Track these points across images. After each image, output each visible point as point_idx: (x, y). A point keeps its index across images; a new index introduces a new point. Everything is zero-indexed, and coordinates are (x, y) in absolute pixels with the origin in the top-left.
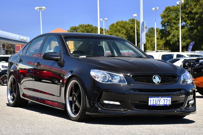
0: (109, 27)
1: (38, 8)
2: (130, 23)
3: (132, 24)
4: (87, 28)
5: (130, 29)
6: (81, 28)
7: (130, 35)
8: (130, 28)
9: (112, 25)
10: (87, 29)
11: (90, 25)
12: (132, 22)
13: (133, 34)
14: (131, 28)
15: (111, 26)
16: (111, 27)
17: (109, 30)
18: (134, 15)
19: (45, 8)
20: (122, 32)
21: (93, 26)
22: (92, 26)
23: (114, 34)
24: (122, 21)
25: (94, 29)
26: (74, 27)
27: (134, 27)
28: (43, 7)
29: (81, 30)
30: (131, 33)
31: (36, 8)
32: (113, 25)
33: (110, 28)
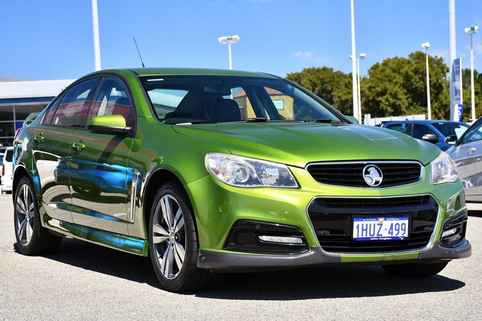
0: (368, 71)
1: (225, 38)
2: (414, 62)
3: (416, 63)
4: (322, 74)
5: (413, 74)
6: (308, 74)
7: (413, 86)
8: (412, 71)
9: (374, 66)
10: (321, 77)
11: (328, 69)
12: (417, 61)
13: (420, 84)
14: (416, 72)
15: (372, 68)
16: (372, 71)
17: (368, 77)
18: (423, 45)
19: (238, 38)
20: (395, 80)
21: (334, 71)
22: (332, 70)
23: (378, 86)
24: (395, 59)
25: (335, 76)
26: (294, 74)
27: (421, 71)
28: (234, 37)
29: (309, 79)
30: (415, 83)
31: (220, 39)
32: (376, 67)
33: (370, 73)
